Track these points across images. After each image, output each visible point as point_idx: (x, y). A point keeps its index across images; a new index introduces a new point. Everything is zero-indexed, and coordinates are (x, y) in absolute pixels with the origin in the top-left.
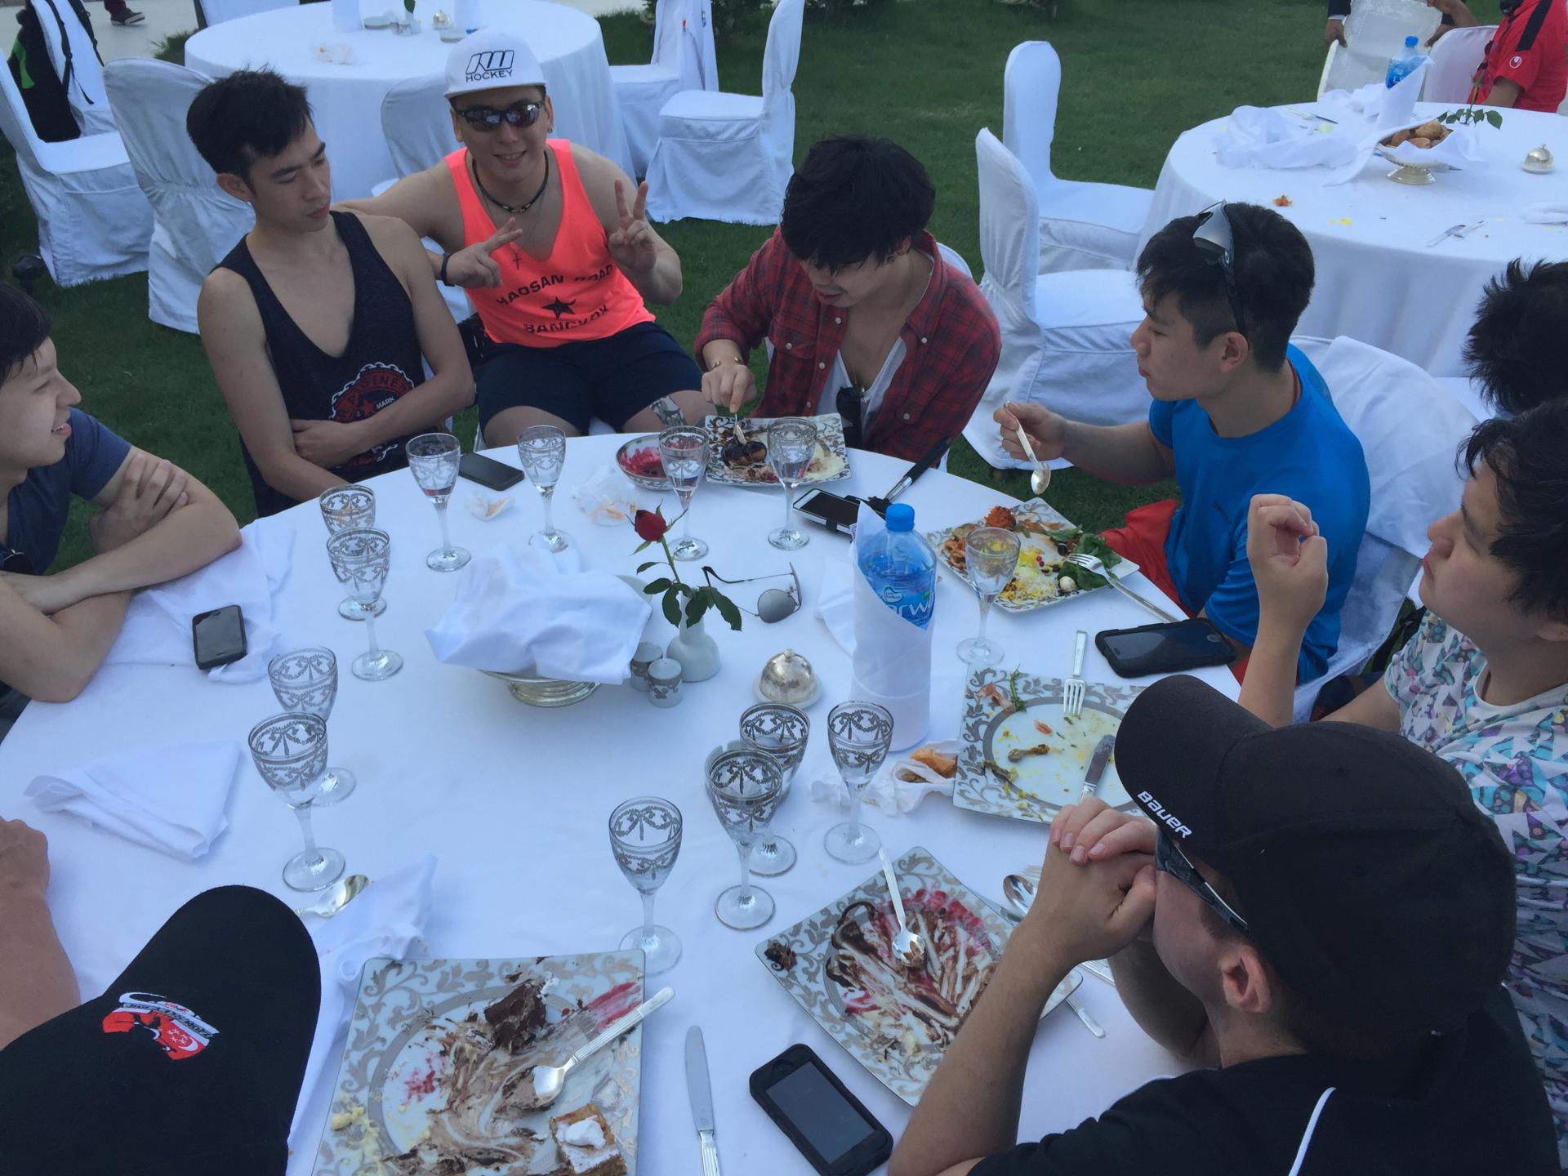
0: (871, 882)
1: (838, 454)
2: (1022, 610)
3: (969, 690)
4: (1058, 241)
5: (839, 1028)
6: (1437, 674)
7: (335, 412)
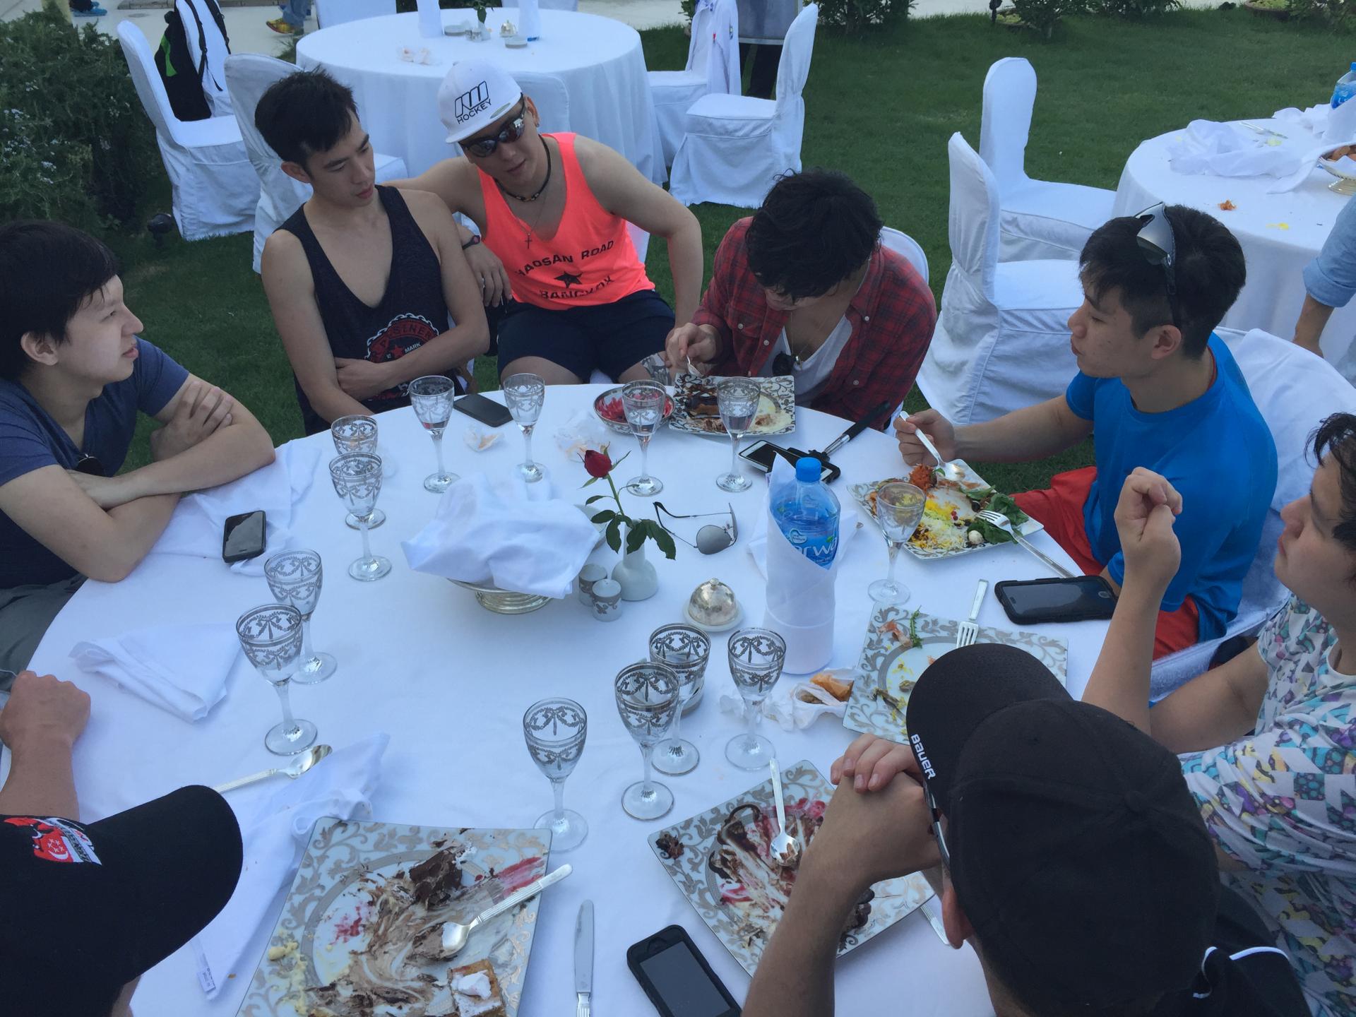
0: (760, 788)
1: (788, 411)
2: (931, 557)
3: (872, 625)
4: (1026, 233)
5: (712, 914)
6: (1300, 643)
7: (369, 353)
